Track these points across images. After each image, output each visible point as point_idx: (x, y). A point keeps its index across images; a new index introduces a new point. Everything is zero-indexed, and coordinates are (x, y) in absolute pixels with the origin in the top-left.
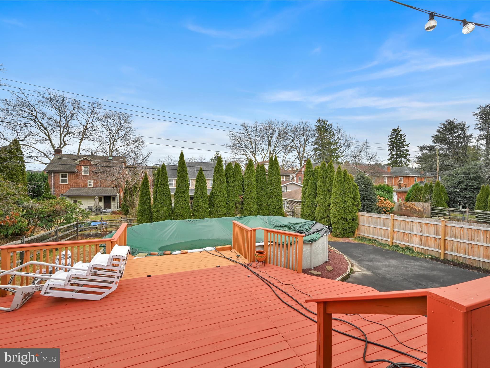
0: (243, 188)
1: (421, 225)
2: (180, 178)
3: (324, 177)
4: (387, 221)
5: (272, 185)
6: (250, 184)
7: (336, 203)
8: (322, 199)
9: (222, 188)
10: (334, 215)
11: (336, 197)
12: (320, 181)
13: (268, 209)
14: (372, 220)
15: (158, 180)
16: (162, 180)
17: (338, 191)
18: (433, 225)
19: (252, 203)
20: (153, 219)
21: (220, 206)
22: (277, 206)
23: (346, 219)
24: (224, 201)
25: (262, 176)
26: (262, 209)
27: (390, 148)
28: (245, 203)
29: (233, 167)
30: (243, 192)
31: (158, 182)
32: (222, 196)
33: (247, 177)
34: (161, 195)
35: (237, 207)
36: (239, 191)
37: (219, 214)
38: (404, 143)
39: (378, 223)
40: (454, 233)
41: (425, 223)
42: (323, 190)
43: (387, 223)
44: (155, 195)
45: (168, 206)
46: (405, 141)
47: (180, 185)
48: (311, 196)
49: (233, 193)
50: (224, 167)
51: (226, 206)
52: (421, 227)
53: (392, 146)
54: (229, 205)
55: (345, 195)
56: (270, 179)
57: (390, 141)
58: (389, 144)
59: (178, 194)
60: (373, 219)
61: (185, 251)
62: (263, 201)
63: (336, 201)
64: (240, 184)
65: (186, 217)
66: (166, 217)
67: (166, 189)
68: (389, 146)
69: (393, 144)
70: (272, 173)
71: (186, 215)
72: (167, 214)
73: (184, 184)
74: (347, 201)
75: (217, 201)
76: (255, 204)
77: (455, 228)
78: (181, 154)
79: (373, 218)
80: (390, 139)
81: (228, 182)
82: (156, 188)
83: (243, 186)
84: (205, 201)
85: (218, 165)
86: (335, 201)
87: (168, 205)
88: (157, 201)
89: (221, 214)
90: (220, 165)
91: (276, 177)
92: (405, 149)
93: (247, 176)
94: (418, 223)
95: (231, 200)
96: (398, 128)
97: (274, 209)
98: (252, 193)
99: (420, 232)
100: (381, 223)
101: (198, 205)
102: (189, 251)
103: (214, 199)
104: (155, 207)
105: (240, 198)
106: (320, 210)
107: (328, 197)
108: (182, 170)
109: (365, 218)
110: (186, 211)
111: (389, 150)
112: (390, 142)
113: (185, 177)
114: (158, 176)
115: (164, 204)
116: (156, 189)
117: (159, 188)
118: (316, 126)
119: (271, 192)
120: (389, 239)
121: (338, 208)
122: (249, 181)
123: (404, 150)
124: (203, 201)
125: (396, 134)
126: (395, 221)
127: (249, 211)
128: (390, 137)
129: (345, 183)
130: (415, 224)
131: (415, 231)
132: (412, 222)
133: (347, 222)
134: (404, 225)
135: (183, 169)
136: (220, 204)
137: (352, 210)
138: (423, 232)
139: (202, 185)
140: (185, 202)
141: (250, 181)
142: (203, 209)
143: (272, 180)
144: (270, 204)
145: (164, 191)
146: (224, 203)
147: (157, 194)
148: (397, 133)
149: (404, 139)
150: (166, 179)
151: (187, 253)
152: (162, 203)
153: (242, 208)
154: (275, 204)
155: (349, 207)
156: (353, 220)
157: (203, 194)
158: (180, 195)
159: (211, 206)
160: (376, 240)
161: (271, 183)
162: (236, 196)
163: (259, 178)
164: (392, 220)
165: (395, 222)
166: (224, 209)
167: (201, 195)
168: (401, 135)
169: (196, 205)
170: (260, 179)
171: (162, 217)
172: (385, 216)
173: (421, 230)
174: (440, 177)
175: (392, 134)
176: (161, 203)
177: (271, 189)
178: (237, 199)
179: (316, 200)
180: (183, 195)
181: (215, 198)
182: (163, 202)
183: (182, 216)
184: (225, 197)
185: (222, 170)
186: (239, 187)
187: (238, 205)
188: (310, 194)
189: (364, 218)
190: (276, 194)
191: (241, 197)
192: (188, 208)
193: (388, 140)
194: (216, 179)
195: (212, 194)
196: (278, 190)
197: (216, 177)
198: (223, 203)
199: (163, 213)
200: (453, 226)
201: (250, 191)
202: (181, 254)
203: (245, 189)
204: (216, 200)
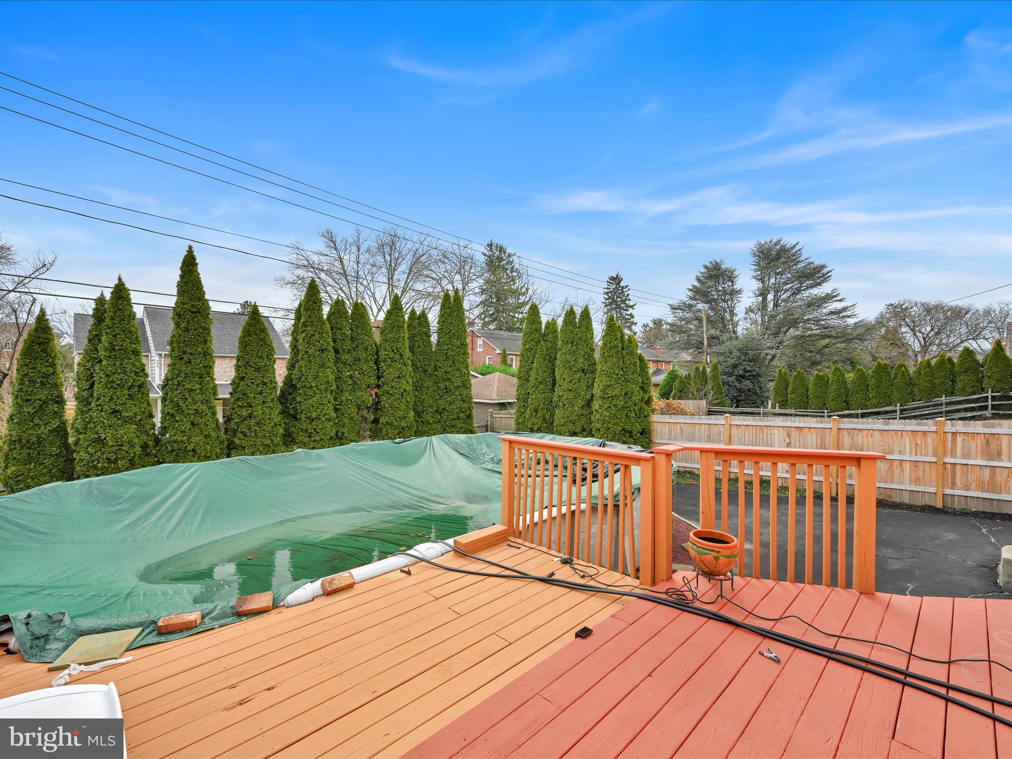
0: (378, 369)
1: (788, 432)
2: (187, 330)
3: (572, 342)
4: (716, 429)
5: (450, 363)
6: (397, 357)
7: (609, 397)
8: (570, 390)
9: (323, 366)
10: (603, 424)
11: (609, 383)
12: (564, 351)
13: (439, 422)
14: (682, 431)
15: (96, 335)
16: (115, 336)
17: (612, 371)
18: (813, 429)
19: (403, 407)
20: (78, 468)
21: (318, 418)
22: (463, 412)
23: (631, 432)
24: (329, 402)
25: (422, 339)
26: (426, 421)
27: (605, 310)
28: (385, 408)
29: (350, 311)
30: (379, 378)
31: (96, 342)
32: (323, 387)
33: (388, 338)
34: (110, 384)
35: (365, 419)
36: (367, 377)
37: (315, 441)
38: (627, 302)
39: (697, 436)
40: (856, 440)
41: (797, 428)
42: (571, 369)
43: (716, 432)
44: (86, 385)
45: (140, 420)
46: (629, 300)
47: (185, 353)
48: (542, 386)
49: (350, 382)
50: (326, 310)
51: (335, 416)
52: (789, 436)
53: (609, 307)
54: (343, 414)
55: (626, 380)
56: (445, 347)
57: (607, 297)
58: (604, 303)
59: (179, 384)
60: (684, 429)
61: (341, 578)
62: (428, 402)
63: (610, 392)
64: (369, 358)
65: (209, 454)
66: (131, 460)
67: (134, 365)
68: (605, 306)
69: (610, 304)
70: (450, 332)
71: (209, 447)
72: (138, 449)
73: (200, 349)
74: (632, 392)
75: (307, 404)
76: (410, 409)
77: (856, 432)
78: (186, 256)
79: (684, 427)
80: (607, 293)
81: (337, 351)
82: (88, 361)
83: (377, 362)
84: (271, 404)
85: (308, 301)
86: (607, 394)
87: (139, 417)
88: (93, 405)
89: (322, 439)
90: (315, 303)
91: (458, 343)
92: (628, 313)
93: (390, 335)
94: (782, 429)
95: (347, 400)
96: (617, 276)
97: (455, 419)
98: (404, 381)
99: (788, 447)
100: (703, 435)
101: (250, 416)
102: (359, 573)
103: (298, 399)
104: (85, 428)
105: (371, 395)
106: (568, 417)
107: (583, 385)
108: (193, 306)
109: (666, 428)
110: (206, 436)
111: (606, 313)
112: (606, 299)
113: (204, 329)
114: (99, 321)
115: (124, 414)
116: (89, 365)
117: (100, 361)
118: (485, 255)
119: (446, 380)
120: (720, 466)
121: (613, 408)
122: (396, 351)
123: (627, 315)
124: (264, 402)
125: (615, 286)
126: (734, 429)
127: (396, 427)
128: (606, 290)
129: (624, 354)
130: (775, 431)
131: (776, 443)
132: (769, 428)
133: (632, 438)
134: (753, 434)
135: (197, 303)
136: (319, 410)
137: (640, 412)
138: (793, 444)
139: (261, 357)
140: (204, 407)
141: (397, 348)
142: (268, 428)
143: (450, 350)
144: (444, 409)
145: (125, 373)
146: (328, 407)
147: (92, 385)
148: (616, 284)
149: (628, 295)
150: (131, 332)
151: (350, 586)
152: (115, 412)
153: (376, 421)
154: (457, 408)
155: (635, 405)
156: (641, 434)
157: (265, 384)
158: (187, 386)
159: (288, 419)
160: (692, 472)
161: (447, 358)
162: (360, 389)
163: (417, 344)
164: (728, 427)
165: (734, 431)
166: (328, 425)
167: (258, 386)
168: (623, 287)
169: (241, 416)
170: (419, 347)
171: (116, 460)
172: (710, 419)
173: (788, 441)
174: (708, 357)
175: (608, 285)
176: (113, 413)
177: (446, 372)
178: (362, 396)
179: (556, 393)
180: (198, 386)
181: (300, 395)
182: (118, 408)
183: (194, 450)
184: (331, 392)
185: (321, 316)
186: (368, 367)
187: (365, 412)
188: (541, 382)
189: (664, 427)
190: (459, 383)
191: (373, 393)
192: (214, 426)
193: (604, 296)
194: (304, 340)
195: (289, 382)
196: (465, 373)
197: (304, 335)
198: (326, 407)
199: (121, 445)
200: (855, 429)
201: (399, 377)
202: (328, 594)
203: (385, 371)
204: (305, 400)
